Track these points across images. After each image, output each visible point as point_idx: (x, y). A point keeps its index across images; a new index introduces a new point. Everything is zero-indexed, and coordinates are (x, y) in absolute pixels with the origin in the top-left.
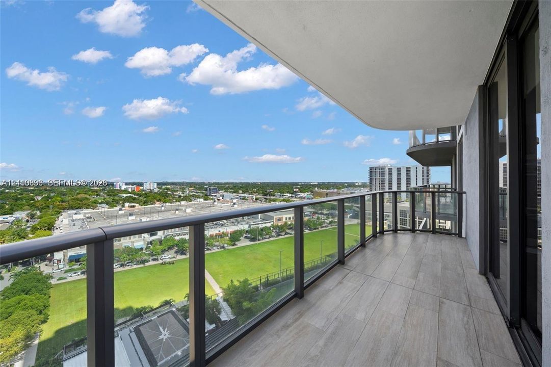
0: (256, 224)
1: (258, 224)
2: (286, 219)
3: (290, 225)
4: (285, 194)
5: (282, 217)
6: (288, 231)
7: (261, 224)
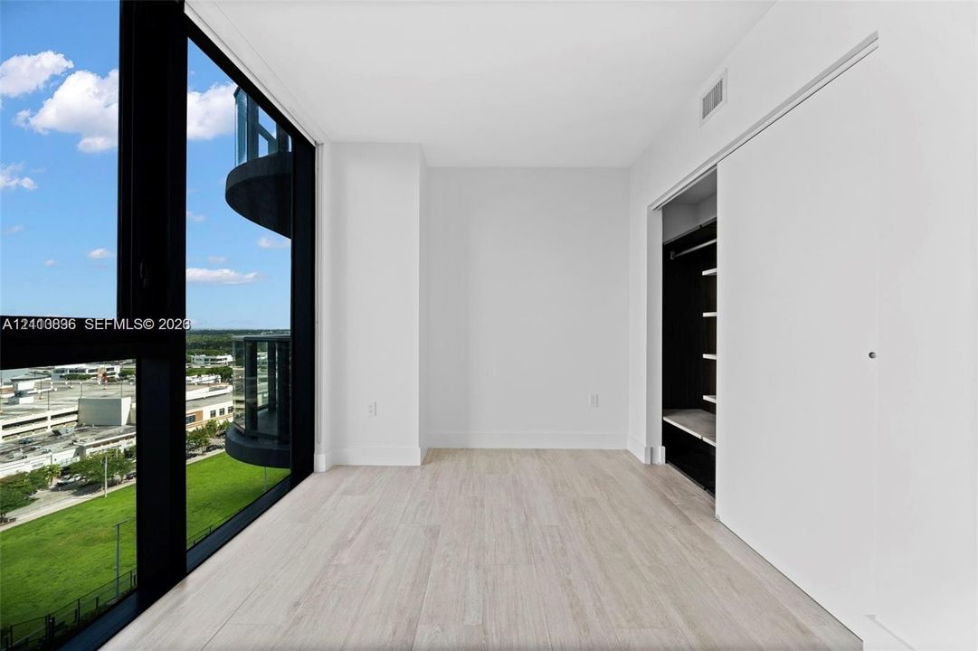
0: (108, 443)
1: (117, 440)
2: (213, 414)
3: (221, 427)
4: (219, 357)
5: (201, 413)
6: (213, 441)
7: (126, 438)
